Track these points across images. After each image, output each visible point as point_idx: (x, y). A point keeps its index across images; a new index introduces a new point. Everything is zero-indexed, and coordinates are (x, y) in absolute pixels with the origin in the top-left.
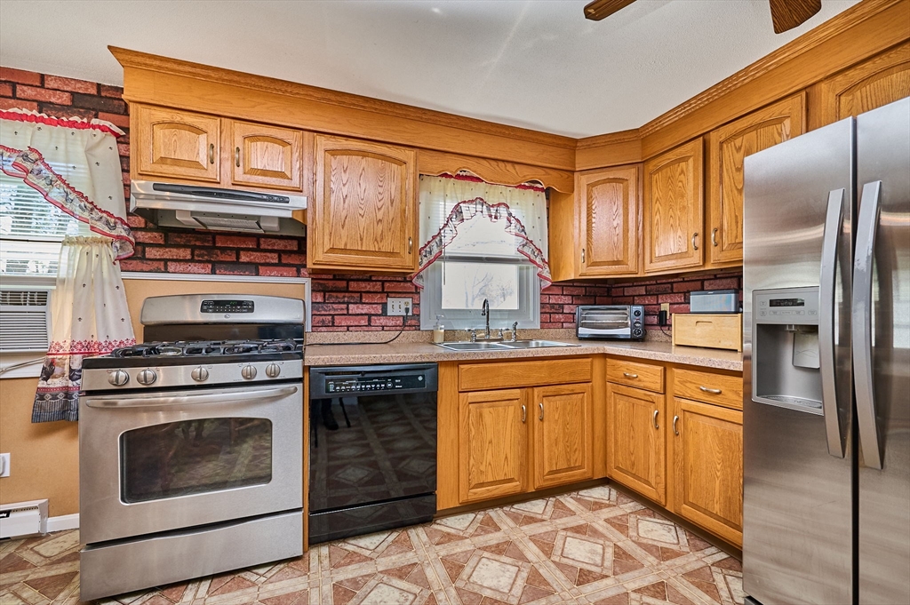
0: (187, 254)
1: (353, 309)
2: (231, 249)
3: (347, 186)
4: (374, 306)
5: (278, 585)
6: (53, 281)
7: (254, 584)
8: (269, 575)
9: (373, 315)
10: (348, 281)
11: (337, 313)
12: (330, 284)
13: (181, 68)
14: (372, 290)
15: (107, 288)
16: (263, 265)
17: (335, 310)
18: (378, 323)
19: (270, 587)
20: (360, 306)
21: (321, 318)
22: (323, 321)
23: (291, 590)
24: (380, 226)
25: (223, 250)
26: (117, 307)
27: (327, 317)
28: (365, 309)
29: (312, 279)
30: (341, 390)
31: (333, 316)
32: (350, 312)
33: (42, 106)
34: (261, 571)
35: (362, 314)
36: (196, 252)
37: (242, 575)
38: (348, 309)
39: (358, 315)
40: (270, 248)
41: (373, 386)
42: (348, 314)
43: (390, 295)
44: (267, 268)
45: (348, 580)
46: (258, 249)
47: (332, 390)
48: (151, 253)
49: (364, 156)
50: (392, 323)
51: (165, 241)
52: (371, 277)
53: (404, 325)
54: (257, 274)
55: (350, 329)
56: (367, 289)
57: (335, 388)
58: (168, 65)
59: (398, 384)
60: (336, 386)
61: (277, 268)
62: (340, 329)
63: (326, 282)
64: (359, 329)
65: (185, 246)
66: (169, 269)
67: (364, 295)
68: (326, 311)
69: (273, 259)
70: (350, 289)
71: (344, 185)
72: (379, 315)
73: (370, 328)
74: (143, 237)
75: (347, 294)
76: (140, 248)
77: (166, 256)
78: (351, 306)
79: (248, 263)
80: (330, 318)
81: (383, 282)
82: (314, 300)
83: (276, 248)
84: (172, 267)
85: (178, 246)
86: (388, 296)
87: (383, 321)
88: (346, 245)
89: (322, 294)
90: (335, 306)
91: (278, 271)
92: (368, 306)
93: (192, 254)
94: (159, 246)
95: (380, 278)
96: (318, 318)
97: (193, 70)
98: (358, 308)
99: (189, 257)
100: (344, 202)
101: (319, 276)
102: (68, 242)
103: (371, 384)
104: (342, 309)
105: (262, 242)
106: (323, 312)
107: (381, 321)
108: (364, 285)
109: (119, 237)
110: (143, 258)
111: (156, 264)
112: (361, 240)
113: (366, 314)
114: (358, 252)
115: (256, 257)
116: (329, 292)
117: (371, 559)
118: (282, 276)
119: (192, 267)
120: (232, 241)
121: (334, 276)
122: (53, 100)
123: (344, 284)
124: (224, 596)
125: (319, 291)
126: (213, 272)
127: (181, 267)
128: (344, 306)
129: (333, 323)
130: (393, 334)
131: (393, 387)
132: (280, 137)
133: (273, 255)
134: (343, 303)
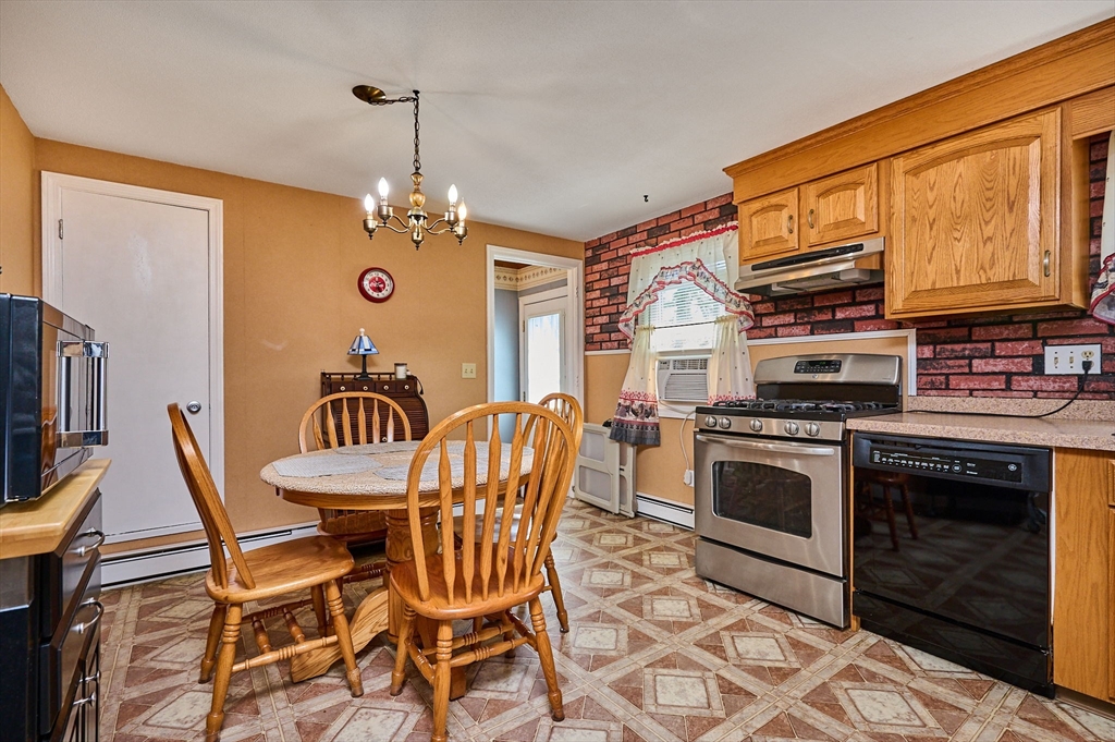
0: (790, 319)
1: (978, 365)
2: (827, 307)
3: (934, 207)
4: (1016, 360)
5: (808, 635)
6: (709, 351)
7: (791, 624)
8: (807, 626)
9: (1016, 374)
10: (971, 327)
11: (953, 371)
12: (942, 334)
13: (767, 159)
14: (1011, 336)
15: (738, 355)
16: (858, 319)
17: (949, 367)
18: (1024, 385)
19: (801, 633)
20: (991, 361)
21: (930, 378)
22: (932, 382)
23: (813, 644)
24: (990, 246)
25: (821, 309)
26: (744, 369)
27: (939, 377)
28: (1000, 365)
29: (918, 329)
30: (887, 463)
31: (947, 375)
32: (974, 370)
33: (706, 224)
34: (804, 620)
35: (994, 373)
36: (798, 316)
37: (790, 614)
38: (970, 366)
39: (988, 374)
40: (866, 299)
41: (932, 465)
42: (971, 373)
43: (1050, 341)
44: (862, 323)
45: (867, 670)
46: (854, 303)
47: (877, 460)
48: (767, 322)
49: (959, 158)
50: (1051, 386)
51: (776, 309)
52: (1011, 317)
53: (1081, 389)
54: (853, 331)
55: (975, 393)
56: (1004, 337)
57: (880, 459)
58: (758, 162)
59: (971, 469)
60: (882, 456)
61: (874, 321)
62: (957, 393)
63: (936, 332)
64: (990, 394)
65: (790, 311)
66: (779, 335)
67: (997, 344)
68: (937, 369)
69: (869, 311)
70: (974, 338)
71: (931, 207)
72: (1028, 374)
73: (1009, 394)
74: (761, 308)
75: (968, 346)
76: (758, 319)
77: (776, 323)
78: (975, 362)
79: (843, 320)
80: (942, 378)
81: (1035, 324)
82: (920, 356)
83: (872, 298)
84: (780, 331)
85: (784, 312)
86: (1045, 344)
87: (1034, 383)
88: (934, 283)
89: (931, 347)
90: (949, 362)
91: (875, 325)
92: (1004, 361)
93: (795, 318)
94: (771, 314)
95: (1030, 317)
96: (924, 379)
97: (775, 155)
98: (987, 364)
99: (793, 321)
100: (931, 229)
101: (927, 325)
102: (718, 321)
103: (928, 462)
104: (962, 366)
105: (857, 295)
106: (932, 371)
107: (1031, 383)
108: (997, 330)
109: (742, 313)
110: (761, 327)
111: (769, 331)
112: (958, 272)
113: (1001, 373)
114: (952, 290)
115: (852, 312)
116: (940, 344)
117: (912, 674)
118: (879, 329)
119: (796, 330)
120: (829, 300)
121: (949, 322)
122: (711, 217)
123: (965, 331)
124: (767, 618)
125: (928, 344)
126: (812, 333)
127: (786, 331)
128: (964, 362)
129: (948, 385)
130: (1054, 404)
131: (963, 472)
132: (851, 181)
133: (869, 307)
134: (963, 358)
